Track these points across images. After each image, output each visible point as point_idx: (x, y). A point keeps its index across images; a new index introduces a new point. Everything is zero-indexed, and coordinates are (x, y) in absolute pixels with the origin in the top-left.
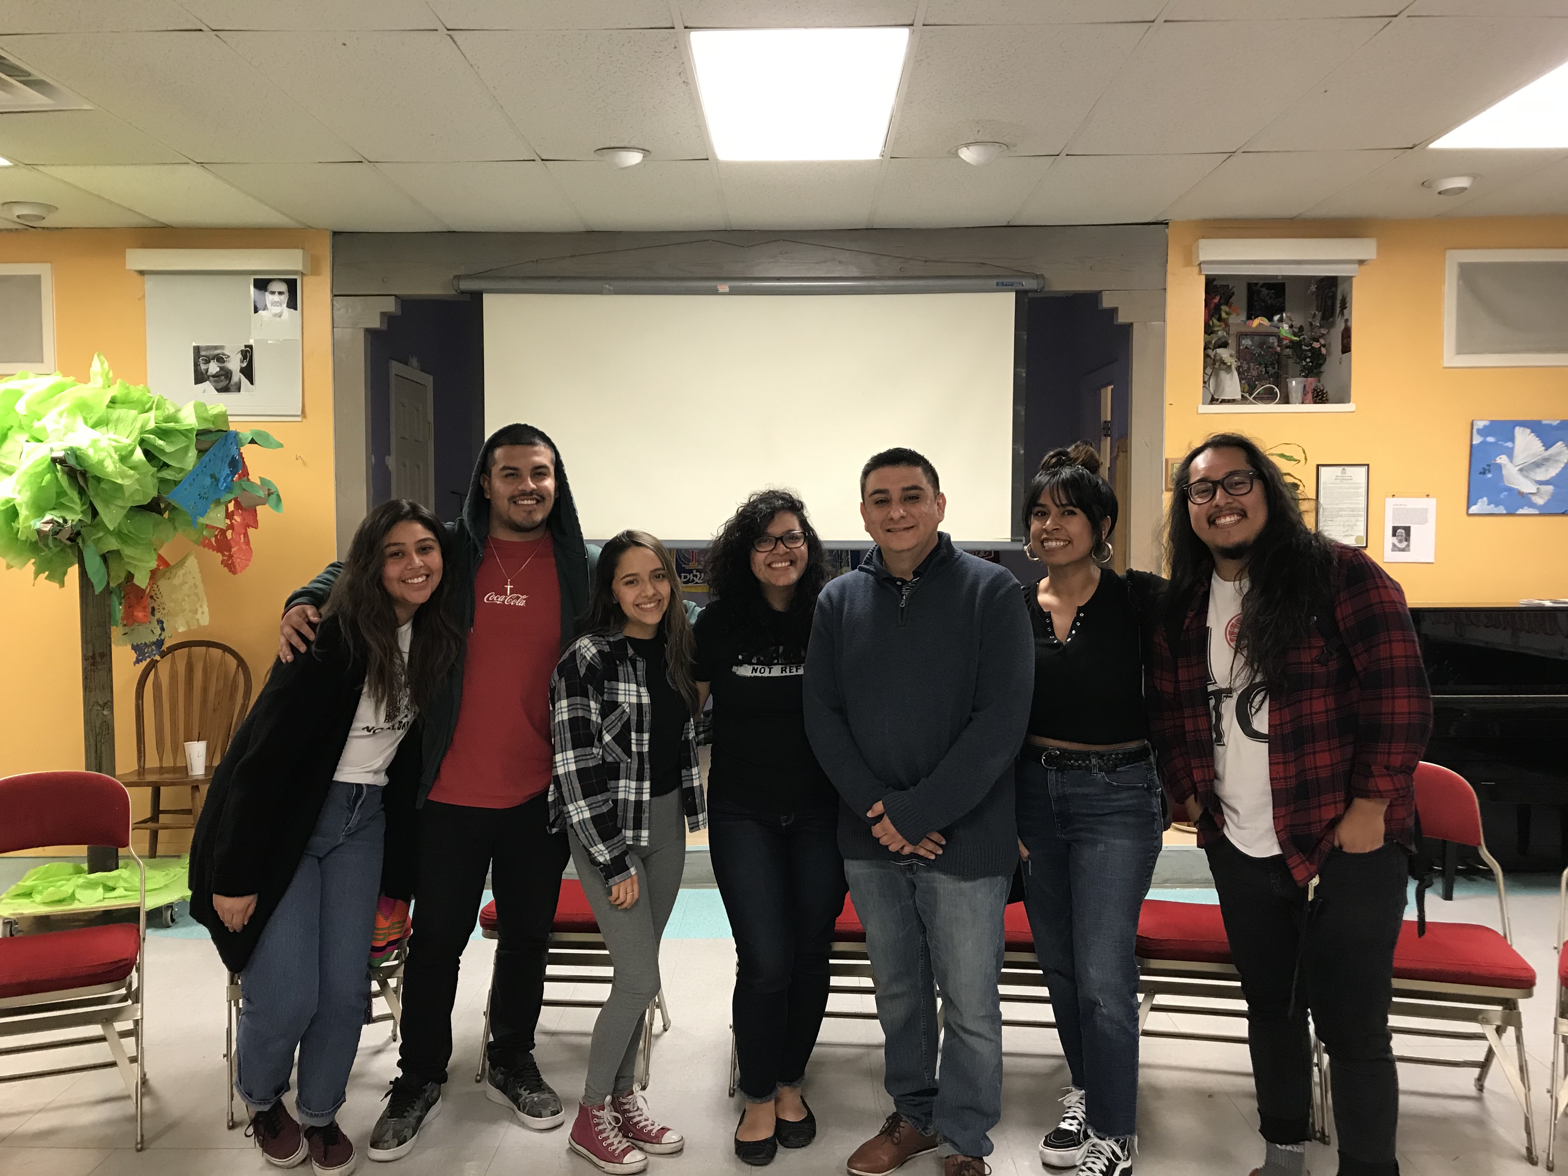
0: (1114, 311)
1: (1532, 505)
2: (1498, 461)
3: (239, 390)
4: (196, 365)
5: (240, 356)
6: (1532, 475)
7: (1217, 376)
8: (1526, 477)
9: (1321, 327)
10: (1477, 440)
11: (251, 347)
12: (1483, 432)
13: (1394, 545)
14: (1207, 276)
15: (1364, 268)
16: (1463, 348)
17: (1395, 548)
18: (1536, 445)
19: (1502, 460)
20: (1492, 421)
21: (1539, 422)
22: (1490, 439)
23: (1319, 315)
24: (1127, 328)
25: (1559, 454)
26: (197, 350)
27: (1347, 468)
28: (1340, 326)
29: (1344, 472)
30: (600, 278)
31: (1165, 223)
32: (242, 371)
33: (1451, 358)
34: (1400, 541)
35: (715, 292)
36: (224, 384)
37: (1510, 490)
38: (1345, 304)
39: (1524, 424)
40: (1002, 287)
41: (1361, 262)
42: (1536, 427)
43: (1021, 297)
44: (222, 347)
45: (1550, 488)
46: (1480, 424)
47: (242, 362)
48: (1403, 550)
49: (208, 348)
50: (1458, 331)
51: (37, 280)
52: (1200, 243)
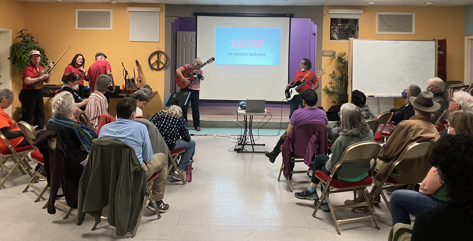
14: (331, 18)
16: (379, 31)
23: (354, 24)
28: (357, 26)
31: (323, 6)
33: (377, 32)
38: (358, 23)
41: (360, 14)
50: (379, 28)
51: (109, 12)
52: (330, 10)
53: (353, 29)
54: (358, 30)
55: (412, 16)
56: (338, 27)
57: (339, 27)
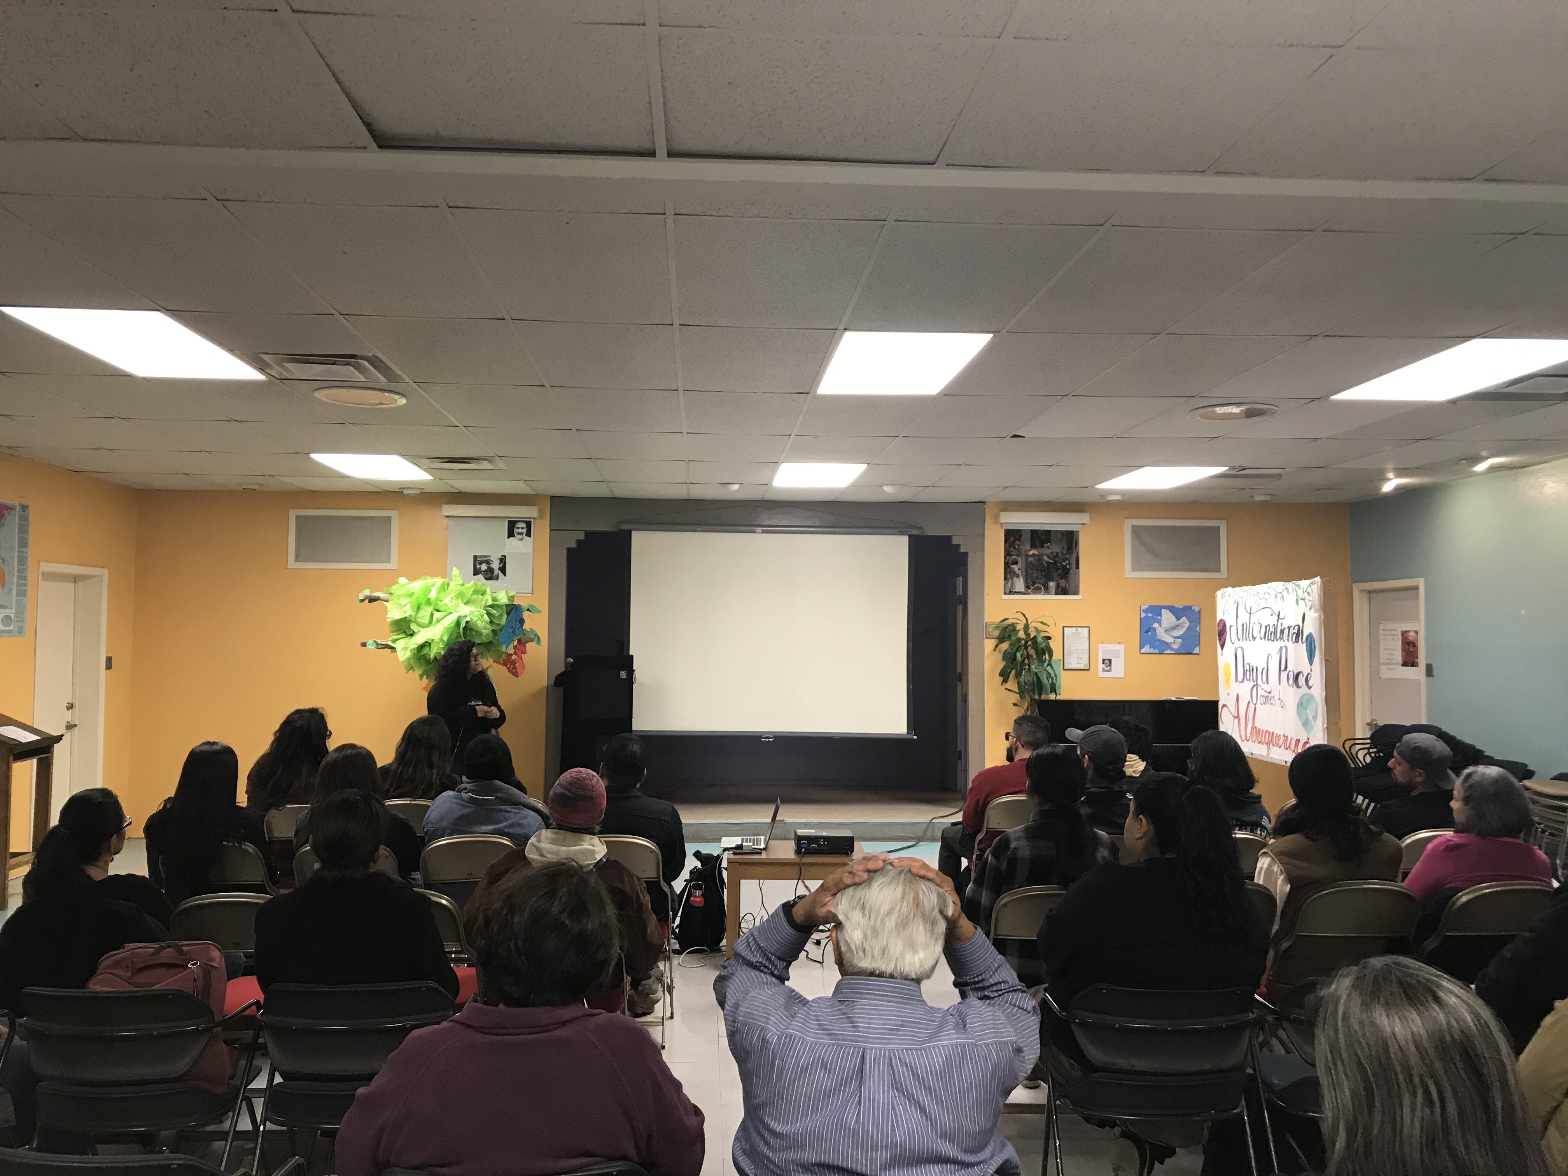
0: (958, 546)
1: (1172, 649)
2: (1154, 626)
3: (497, 578)
4: (475, 565)
5: (499, 561)
6: (1171, 634)
7: (1012, 579)
8: (1168, 634)
9: (1067, 554)
10: (1143, 615)
11: (505, 556)
12: (1145, 611)
13: (1103, 669)
14: (1005, 530)
15: (1085, 526)
16: (1134, 569)
17: (1104, 670)
18: (1173, 618)
19: (1156, 625)
20: (1150, 606)
21: (1173, 606)
22: (1150, 615)
23: (1066, 547)
24: (966, 554)
25: (1184, 623)
26: (475, 557)
27: (1079, 629)
28: (1074, 557)
29: (1077, 630)
30: (695, 524)
31: (984, 502)
32: (500, 569)
33: (1128, 572)
34: (1107, 667)
35: (755, 532)
36: (489, 575)
37: (1161, 641)
38: (1077, 544)
39: (1165, 607)
40: (902, 533)
41: (1083, 524)
42: (1172, 609)
43: (911, 537)
44: (489, 556)
45: (1180, 640)
46: (1144, 607)
47: (500, 564)
48: (1108, 671)
49: (481, 556)
50: (1132, 560)
51: (389, 519)
52: (1002, 513)
53: (1064, 564)
54: (1078, 567)
55: (1217, 529)
56: (1023, 557)
57: (1027, 560)
